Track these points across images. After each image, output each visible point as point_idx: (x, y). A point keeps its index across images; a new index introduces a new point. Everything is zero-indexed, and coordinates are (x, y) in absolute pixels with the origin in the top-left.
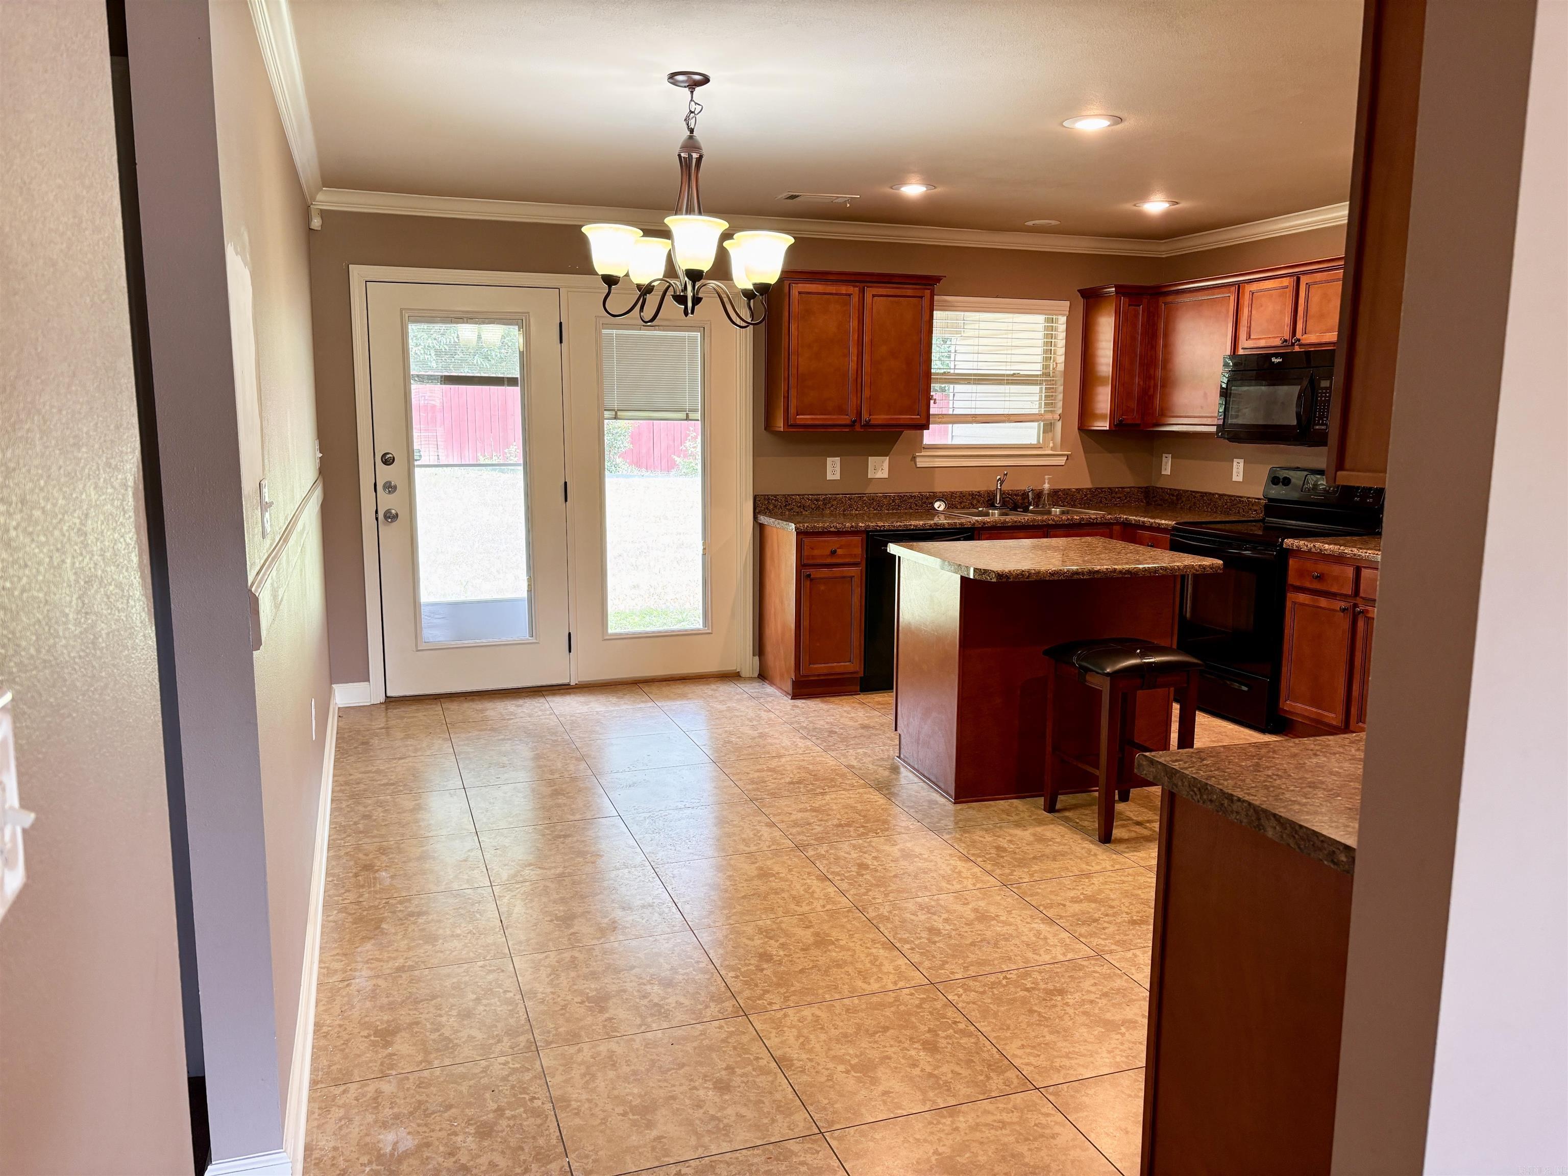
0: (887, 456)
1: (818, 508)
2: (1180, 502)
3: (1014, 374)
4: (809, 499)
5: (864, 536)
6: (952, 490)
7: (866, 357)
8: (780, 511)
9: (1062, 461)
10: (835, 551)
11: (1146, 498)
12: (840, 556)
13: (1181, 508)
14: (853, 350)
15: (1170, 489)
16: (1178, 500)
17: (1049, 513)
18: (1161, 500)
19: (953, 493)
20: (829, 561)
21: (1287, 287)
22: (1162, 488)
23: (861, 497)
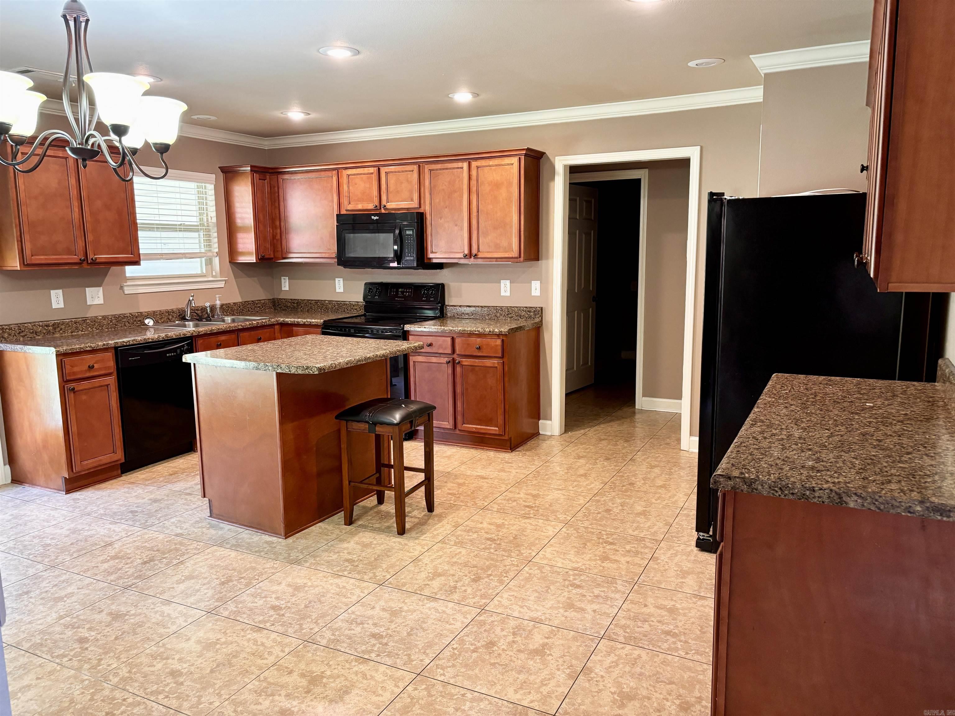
0: (100, 286)
1: (49, 332)
2: (300, 307)
3: (181, 224)
4: (40, 326)
5: (113, 351)
6: (154, 310)
7: (86, 209)
8: (15, 337)
9: (222, 284)
10: (93, 367)
11: (274, 306)
12: (98, 370)
13: (301, 311)
14: (76, 204)
15: (291, 299)
16: (298, 306)
17: (223, 321)
18: (285, 306)
19: (154, 312)
20: (88, 375)
21: (372, 173)
22: (284, 299)
23: (85, 320)
